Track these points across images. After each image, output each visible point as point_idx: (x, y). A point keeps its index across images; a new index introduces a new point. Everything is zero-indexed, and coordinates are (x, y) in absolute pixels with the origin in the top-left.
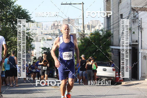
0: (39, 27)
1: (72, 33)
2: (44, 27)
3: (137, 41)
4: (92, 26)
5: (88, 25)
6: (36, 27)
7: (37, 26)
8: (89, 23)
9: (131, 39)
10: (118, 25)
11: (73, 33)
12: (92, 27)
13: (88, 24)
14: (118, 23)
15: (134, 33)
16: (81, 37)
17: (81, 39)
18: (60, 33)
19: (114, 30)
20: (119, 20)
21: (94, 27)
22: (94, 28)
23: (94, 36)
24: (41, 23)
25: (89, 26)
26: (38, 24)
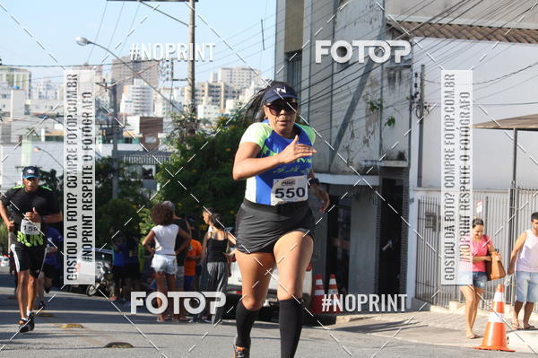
0: (18, 88)
1: (146, 115)
2: (39, 86)
3: (401, 157)
4: (226, 92)
5: (210, 86)
6: (6, 85)
7: (11, 82)
8: (216, 76)
9: (381, 145)
10: (329, 89)
11: (151, 115)
12: (229, 94)
13: (211, 82)
14: (328, 82)
15: (391, 122)
16: (181, 133)
17: (182, 139)
18: (101, 113)
19: (312, 108)
20: (335, 71)
21: (234, 92)
22: (234, 97)
23: (233, 130)
24: (24, 70)
25: (215, 89)
26: (15, 73)
